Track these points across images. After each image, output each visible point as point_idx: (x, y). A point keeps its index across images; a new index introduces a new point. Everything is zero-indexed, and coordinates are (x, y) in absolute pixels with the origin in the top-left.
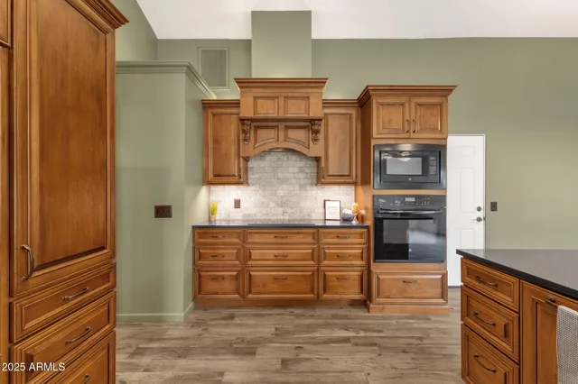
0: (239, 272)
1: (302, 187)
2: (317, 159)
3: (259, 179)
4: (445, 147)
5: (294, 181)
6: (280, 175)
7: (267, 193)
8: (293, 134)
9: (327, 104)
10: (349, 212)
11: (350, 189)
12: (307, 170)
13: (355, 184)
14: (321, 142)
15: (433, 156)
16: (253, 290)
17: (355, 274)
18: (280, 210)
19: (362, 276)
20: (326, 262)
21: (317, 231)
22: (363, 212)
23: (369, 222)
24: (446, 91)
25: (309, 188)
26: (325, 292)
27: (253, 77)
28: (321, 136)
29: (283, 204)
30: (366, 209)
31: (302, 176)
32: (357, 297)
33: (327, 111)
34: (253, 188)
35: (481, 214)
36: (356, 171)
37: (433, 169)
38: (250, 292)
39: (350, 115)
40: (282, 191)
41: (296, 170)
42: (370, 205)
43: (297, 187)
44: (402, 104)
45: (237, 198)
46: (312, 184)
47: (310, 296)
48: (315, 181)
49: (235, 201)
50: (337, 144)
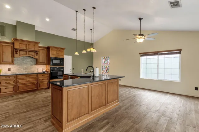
0: (15, 86)
1: (31, 65)
2: (36, 59)
3: (18, 63)
4: (64, 58)
5: (29, 64)
6: (25, 62)
7: (20, 67)
8: (30, 53)
9: (40, 47)
10: (44, 71)
11: (45, 66)
12: (33, 61)
13: (46, 64)
14: (38, 56)
15: (62, 60)
16: (19, 90)
17: (46, 83)
18: (25, 71)
19: (48, 83)
20: (39, 81)
21: (37, 74)
22: (48, 70)
23: (49, 72)
24: (64, 49)
25: (34, 65)
26: (39, 87)
27: (17, 38)
28: (38, 54)
29: (26, 69)
30: (49, 70)
31: (32, 62)
32: (47, 87)
33: (39, 48)
34: (16, 65)
35: (71, 70)
36: (46, 62)
37: (62, 62)
38: (18, 90)
39: (45, 50)
40: (25, 66)
41: (30, 61)
42: (50, 69)
43: (30, 65)
44: (56, 50)
45: (9, 68)
46: (34, 64)
47: (36, 89)
48: (35, 64)
49: (9, 69)
50: (42, 56)
